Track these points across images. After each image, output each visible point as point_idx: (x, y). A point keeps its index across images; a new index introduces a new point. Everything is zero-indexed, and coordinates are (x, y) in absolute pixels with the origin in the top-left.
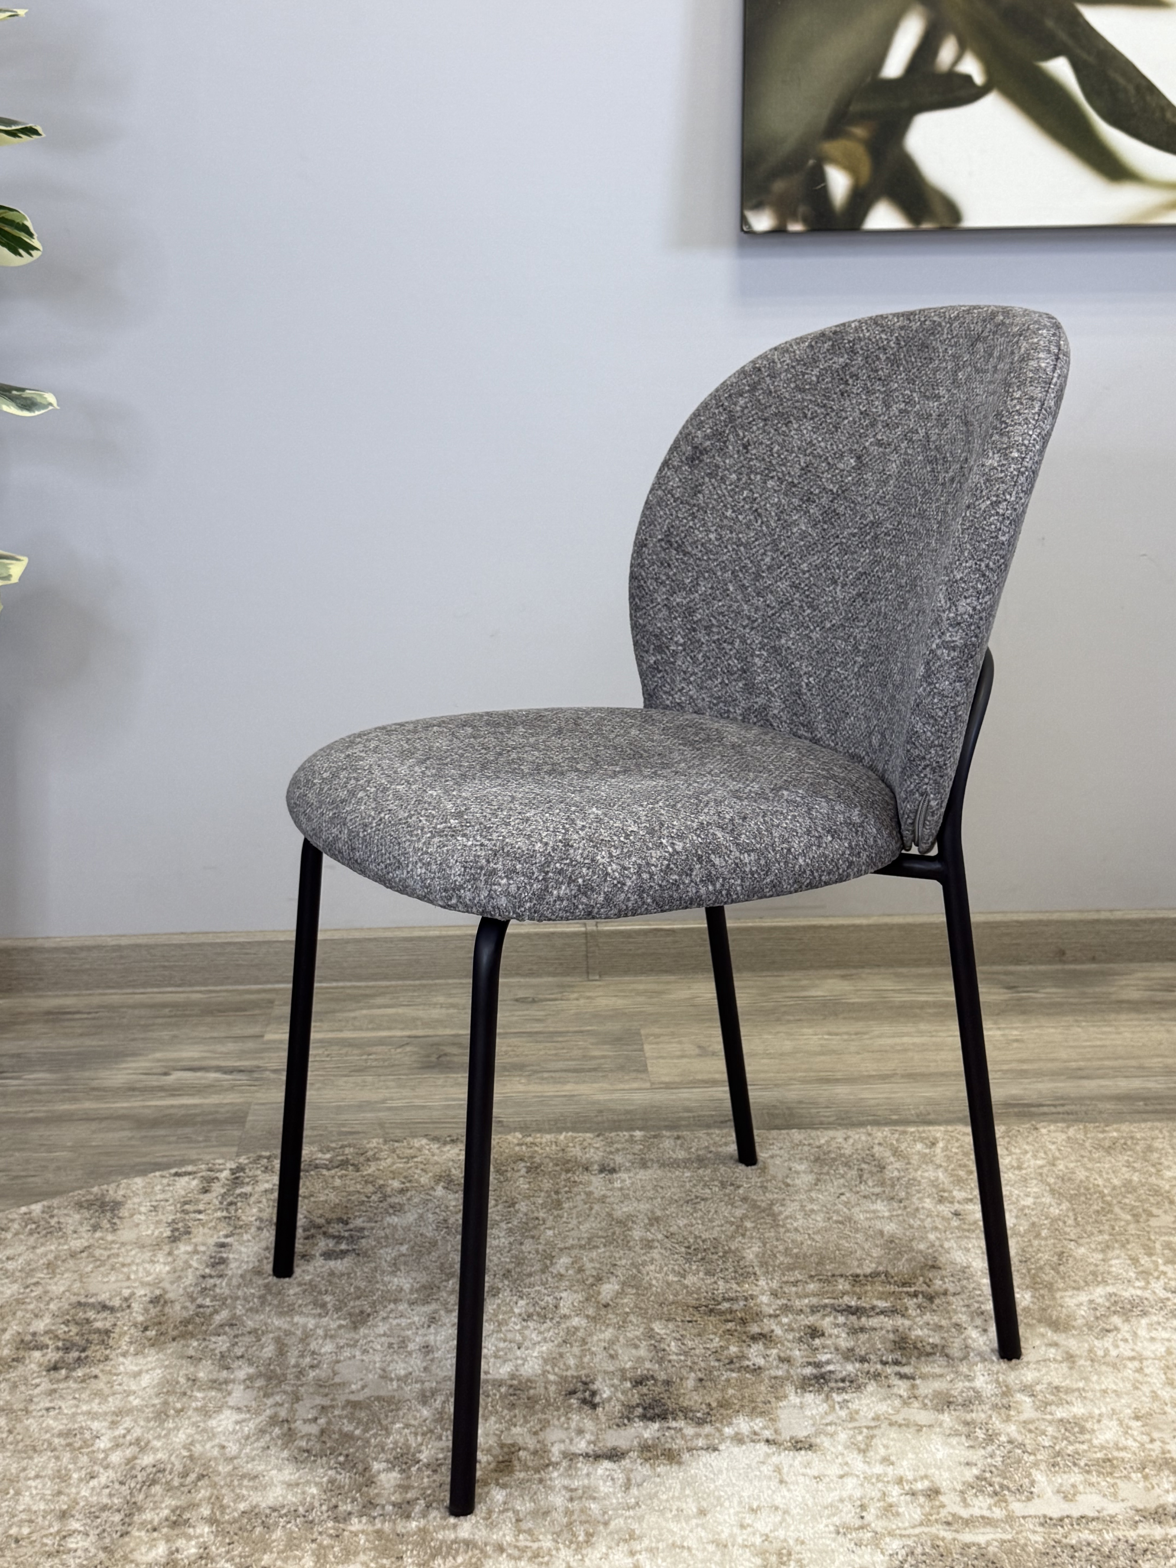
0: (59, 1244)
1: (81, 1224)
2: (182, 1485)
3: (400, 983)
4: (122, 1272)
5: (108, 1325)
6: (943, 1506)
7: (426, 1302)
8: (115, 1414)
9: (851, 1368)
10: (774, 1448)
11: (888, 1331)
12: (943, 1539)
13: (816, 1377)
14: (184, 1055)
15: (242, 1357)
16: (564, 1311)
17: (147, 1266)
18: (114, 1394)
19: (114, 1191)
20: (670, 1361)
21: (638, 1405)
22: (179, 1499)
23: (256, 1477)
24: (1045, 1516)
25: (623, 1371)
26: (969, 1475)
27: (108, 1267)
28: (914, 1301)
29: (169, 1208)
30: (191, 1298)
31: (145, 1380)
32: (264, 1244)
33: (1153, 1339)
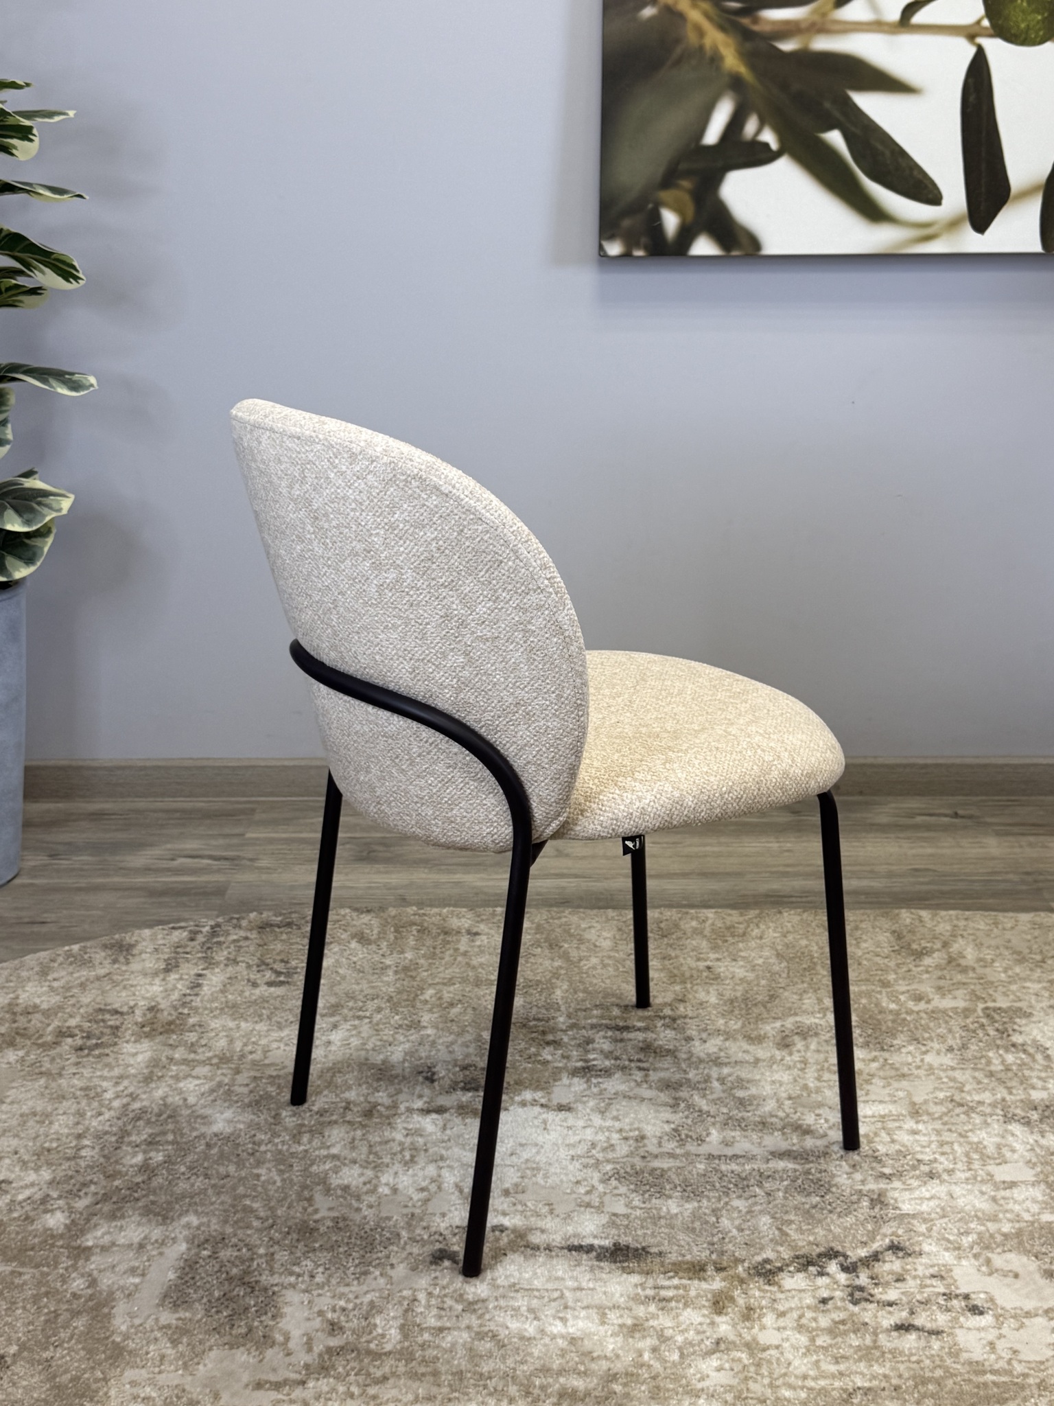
0: (89, 971)
1: (105, 958)
2: (157, 1121)
4: (130, 991)
5: (118, 1023)
6: (644, 1146)
7: (332, 1015)
8: (119, 1078)
9: (607, 1063)
10: (545, 1110)
11: (639, 1041)
12: (640, 1165)
13: (584, 1068)
14: (188, 846)
15: (205, 1045)
17: (147, 987)
18: (118, 1066)
19: (129, 938)
21: (461, 1082)
22: (154, 1129)
23: (206, 1117)
24: (710, 1155)
25: (456, 1060)
26: (667, 1128)
27: (121, 987)
28: (662, 1022)
29: (166, 950)
30: (175, 1008)
31: (140, 1058)
32: (228, 975)
33: (818, 1051)
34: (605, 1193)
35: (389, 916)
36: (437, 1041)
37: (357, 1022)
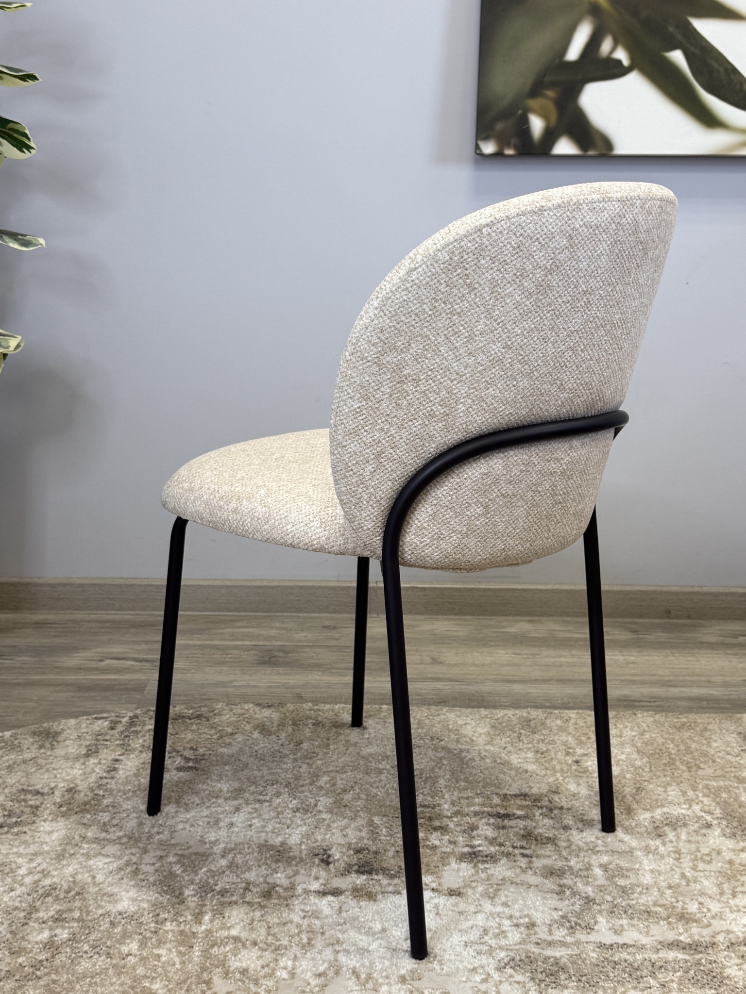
0: (18, 755)
1: (33, 744)
2: (65, 897)
3: (253, 614)
4: (53, 773)
5: (38, 803)
6: (536, 933)
7: (235, 799)
8: (33, 855)
9: (492, 849)
10: (436, 894)
11: (520, 829)
12: (533, 953)
13: (470, 854)
14: (114, 650)
15: (117, 825)
16: (320, 808)
17: (68, 770)
18: (34, 843)
19: (56, 726)
20: (380, 840)
21: (355, 864)
22: (62, 905)
23: (112, 895)
24: (600, 943)
25: (350, 844)
26: (556, 915)
27: (44, 770)
28: (540, 811)
29: (88, 738)
30: (92, 790)
31: (55, 836)
32: (142, 761)
33: (689, 841)
34: (501, 982)
35: (288, 711)
36: (332, 824)
37: (257, 806)
